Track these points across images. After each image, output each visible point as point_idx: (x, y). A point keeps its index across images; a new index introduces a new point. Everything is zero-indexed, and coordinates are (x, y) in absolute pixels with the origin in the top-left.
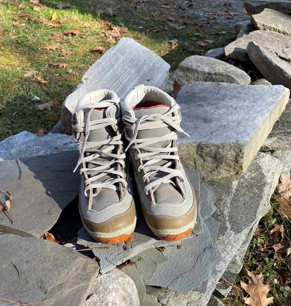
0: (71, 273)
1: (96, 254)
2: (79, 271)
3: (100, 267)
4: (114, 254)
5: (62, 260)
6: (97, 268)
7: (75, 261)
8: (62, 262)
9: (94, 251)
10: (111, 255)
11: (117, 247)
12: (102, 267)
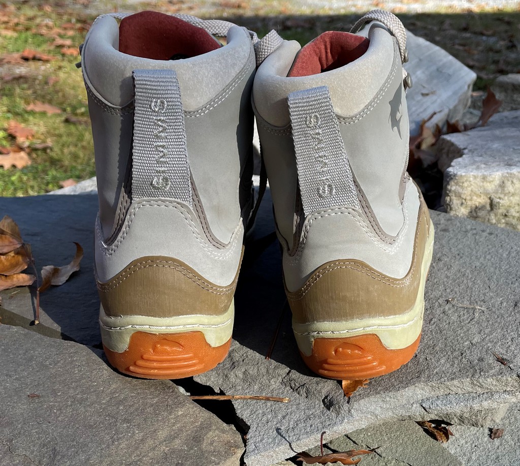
0: (150, 442)
1: (242, 412)
2: (177, 441)
3: (245, 446)
4: (295, 417)
5: (132, 405)
6: (237, 447)
7: (170, 413)
8: (132, 409)
9: (237, 405)
10: (284, 417)
11: (306, 400)
12: (251, 446)
